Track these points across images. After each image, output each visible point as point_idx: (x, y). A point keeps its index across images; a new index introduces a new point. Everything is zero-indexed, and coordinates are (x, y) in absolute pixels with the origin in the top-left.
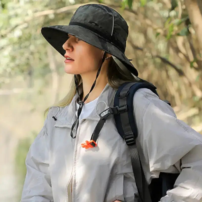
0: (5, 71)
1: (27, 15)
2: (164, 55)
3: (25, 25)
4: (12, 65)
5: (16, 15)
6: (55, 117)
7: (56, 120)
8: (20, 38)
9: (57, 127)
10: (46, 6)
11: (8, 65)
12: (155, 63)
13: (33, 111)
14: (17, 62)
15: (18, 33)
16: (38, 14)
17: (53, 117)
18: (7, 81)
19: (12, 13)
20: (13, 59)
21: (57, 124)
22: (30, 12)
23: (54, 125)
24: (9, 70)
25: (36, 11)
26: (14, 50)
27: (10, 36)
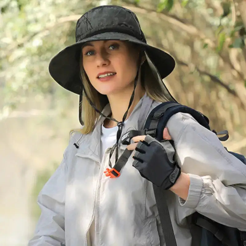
0: (21, 88)
1: (49, 20)
2: (213, 73)
3: (46, 33)
4: (29, 80)
5: (36, 21)
6: (77, 144)
7: (77, 147)
8: (40, 48)
9: (79, 157)
10: (73, 10)
11: (24, 81)
12: (203, 82)
13: (54, 137)
14: (36, 77)
15: (37, 42)
16: (62, 20)
17: (75, 144)
18: (23, 100)
19: (30, 17)
20: (31, 73)
21: (79, 153)
22: (53, 17)
23: (76, 154)
24: (25, 87)
25: (59, 17)
26: (32, 63)
27: (28, 45)
